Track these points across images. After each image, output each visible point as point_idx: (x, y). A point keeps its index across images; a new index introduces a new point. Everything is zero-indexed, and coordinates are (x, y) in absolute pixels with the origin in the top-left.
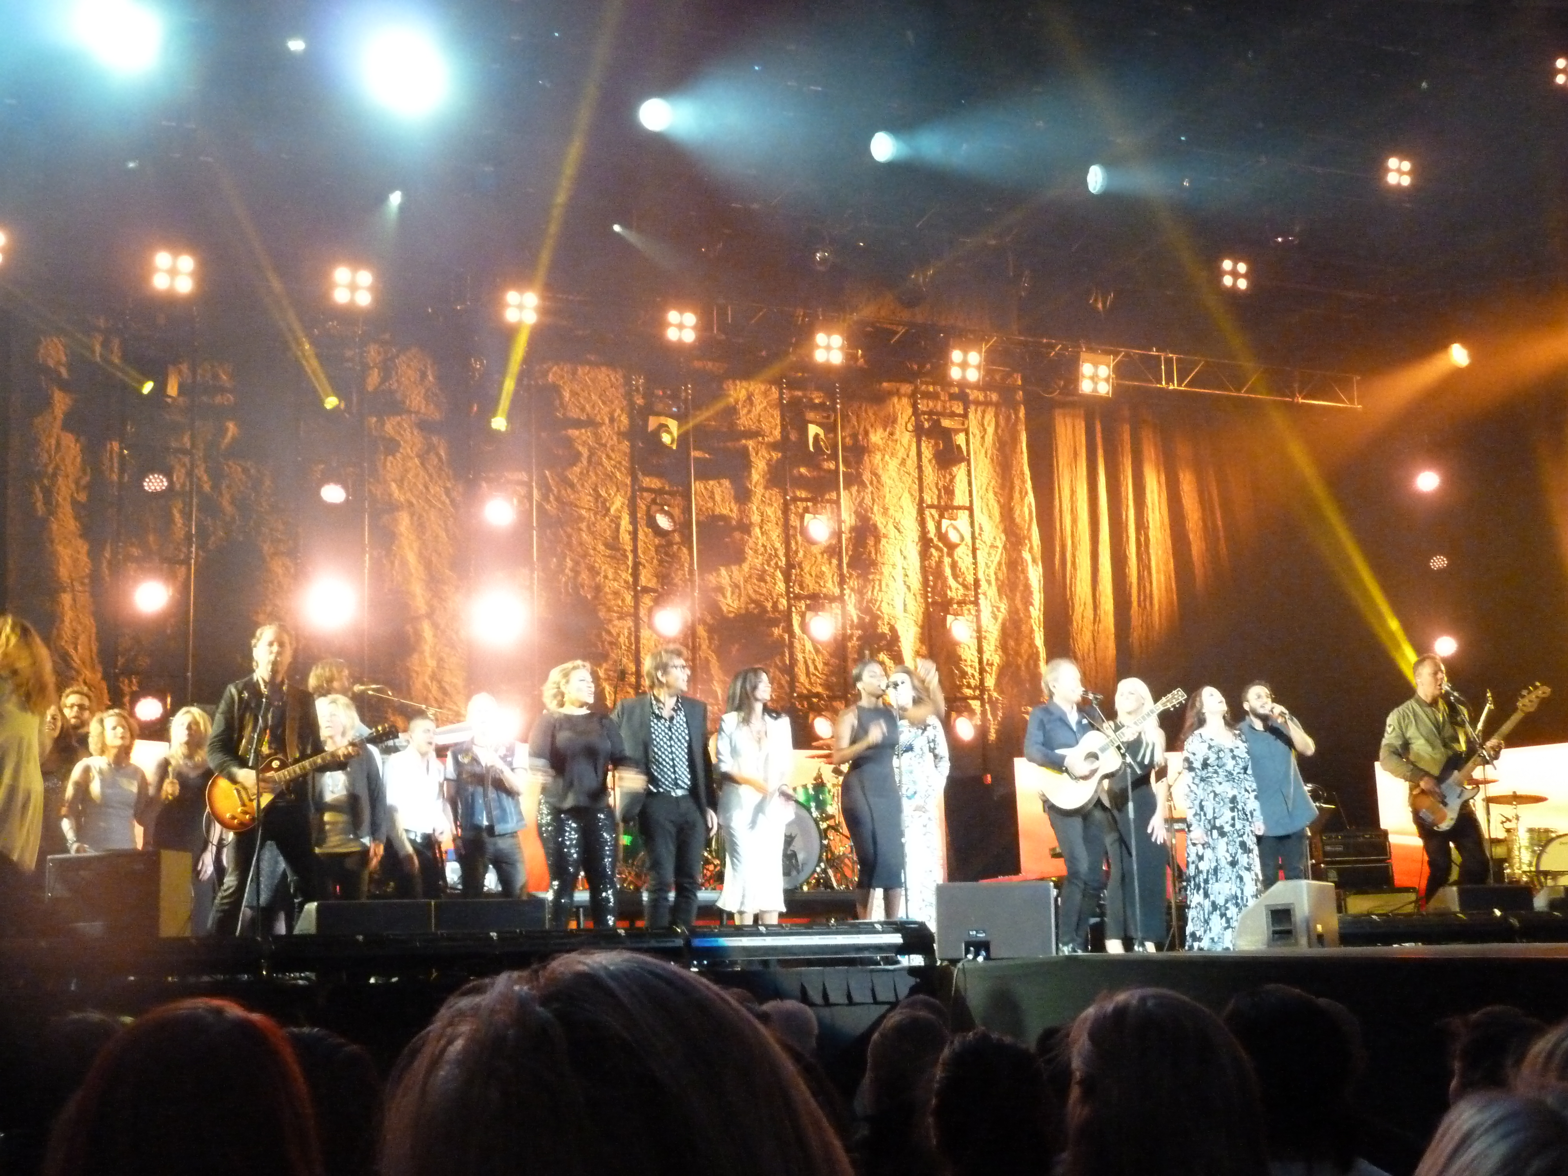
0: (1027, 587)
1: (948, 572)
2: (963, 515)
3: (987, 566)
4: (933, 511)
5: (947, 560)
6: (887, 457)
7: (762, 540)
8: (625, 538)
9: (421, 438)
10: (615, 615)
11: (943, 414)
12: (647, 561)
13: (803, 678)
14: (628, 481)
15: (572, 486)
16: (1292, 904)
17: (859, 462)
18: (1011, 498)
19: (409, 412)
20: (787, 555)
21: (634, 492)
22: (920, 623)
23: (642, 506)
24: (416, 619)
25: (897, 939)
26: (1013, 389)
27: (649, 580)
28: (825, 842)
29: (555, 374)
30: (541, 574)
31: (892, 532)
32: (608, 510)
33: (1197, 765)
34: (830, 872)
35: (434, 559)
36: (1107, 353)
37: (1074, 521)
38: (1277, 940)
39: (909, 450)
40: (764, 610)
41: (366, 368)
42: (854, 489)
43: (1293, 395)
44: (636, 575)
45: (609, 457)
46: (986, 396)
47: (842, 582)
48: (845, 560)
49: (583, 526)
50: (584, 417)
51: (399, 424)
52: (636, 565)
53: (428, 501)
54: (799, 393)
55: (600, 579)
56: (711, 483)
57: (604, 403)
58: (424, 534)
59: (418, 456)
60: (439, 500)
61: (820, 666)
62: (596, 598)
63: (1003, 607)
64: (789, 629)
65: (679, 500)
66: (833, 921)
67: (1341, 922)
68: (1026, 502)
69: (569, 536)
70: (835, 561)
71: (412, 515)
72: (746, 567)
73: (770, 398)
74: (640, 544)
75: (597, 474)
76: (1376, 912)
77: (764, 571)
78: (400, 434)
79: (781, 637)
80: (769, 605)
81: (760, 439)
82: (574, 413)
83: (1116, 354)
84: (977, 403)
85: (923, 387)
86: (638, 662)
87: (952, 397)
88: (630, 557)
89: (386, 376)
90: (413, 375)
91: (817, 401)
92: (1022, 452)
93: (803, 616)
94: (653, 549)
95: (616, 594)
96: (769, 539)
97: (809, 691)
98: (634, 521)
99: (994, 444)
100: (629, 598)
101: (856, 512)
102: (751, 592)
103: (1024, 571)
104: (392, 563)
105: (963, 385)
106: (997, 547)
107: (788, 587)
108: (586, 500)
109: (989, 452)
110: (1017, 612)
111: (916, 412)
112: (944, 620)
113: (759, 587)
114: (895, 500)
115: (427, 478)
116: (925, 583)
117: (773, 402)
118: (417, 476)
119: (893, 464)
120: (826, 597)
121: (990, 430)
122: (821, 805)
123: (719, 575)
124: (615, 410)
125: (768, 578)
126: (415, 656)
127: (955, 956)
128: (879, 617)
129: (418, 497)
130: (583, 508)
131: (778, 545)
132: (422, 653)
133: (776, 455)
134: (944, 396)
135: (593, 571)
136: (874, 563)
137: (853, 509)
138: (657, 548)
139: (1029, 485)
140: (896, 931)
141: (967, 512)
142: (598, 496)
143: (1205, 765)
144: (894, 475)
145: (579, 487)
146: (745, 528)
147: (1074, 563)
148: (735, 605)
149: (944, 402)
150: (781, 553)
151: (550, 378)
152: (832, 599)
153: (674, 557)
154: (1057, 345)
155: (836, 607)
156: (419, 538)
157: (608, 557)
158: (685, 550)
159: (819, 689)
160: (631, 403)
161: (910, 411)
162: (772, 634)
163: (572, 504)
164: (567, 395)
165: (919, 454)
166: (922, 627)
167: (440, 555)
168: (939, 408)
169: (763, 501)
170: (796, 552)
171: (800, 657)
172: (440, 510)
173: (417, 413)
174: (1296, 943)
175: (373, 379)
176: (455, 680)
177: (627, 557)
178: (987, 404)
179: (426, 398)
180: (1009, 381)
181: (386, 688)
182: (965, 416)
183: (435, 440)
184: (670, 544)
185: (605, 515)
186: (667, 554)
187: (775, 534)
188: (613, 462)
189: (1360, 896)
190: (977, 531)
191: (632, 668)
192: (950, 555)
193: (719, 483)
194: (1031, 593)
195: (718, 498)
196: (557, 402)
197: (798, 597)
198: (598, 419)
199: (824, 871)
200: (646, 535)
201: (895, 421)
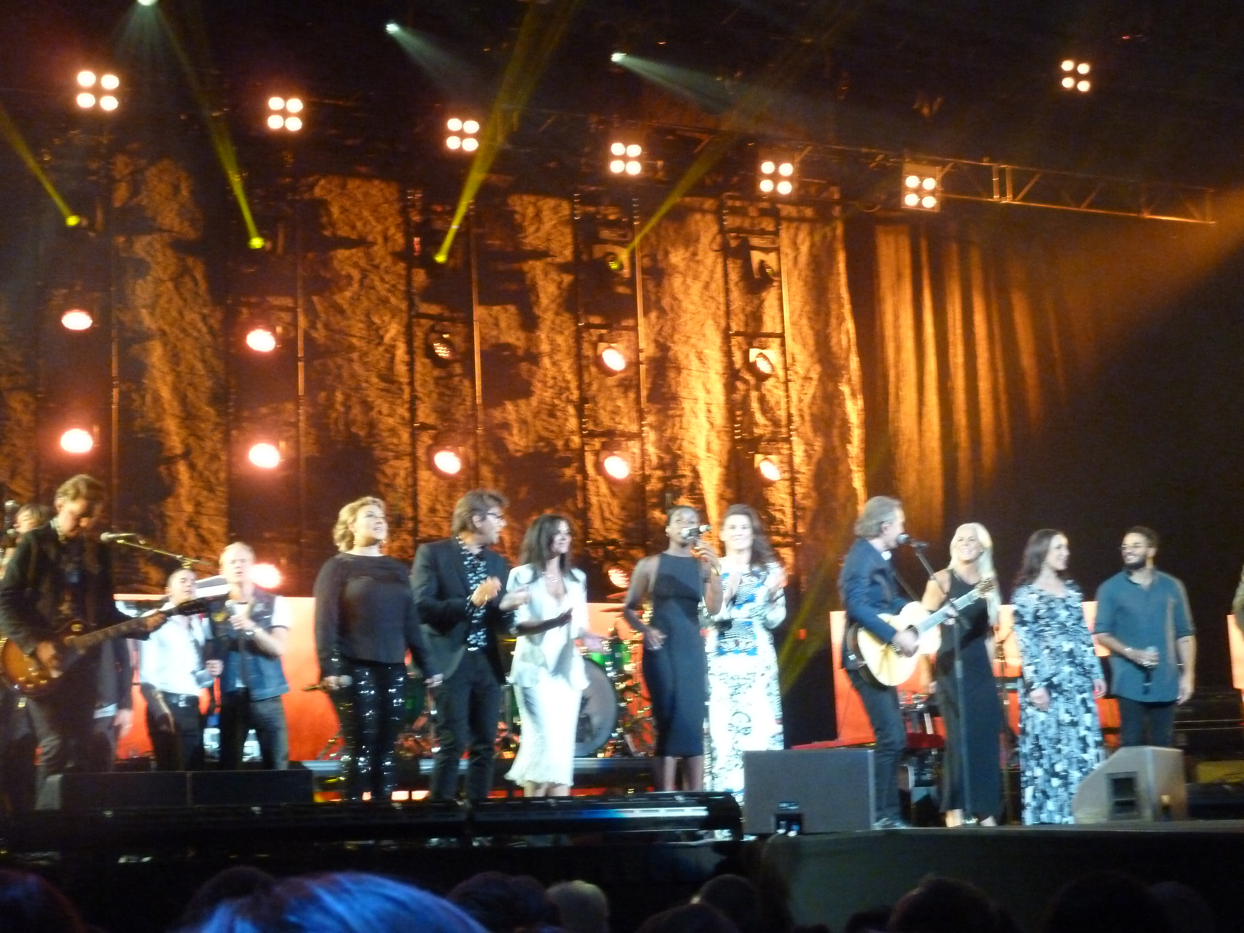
0: (845, 424)
1: (755, 405)
2: (775, 343)
3: (801, 401)
4: (740, 339)
5: (754, 394)
6: (689, 281)
7: (552, 371)
8: (401, 369)
9: (175, 260)
10: (391, 454)
11: (752, 232)
12: (424, 394)
13: (597, 523)
14: (404, 306)
15: (341, 311)
16: (1135, 772)
17: (659, 285)
18: (827, 324)
19: (161, 230)
20: (580, 387)
21: (411, 317)
22: (724, 462)
23: (419, 333)
24: (171, 461)
25: (700, 812)
26: (828, 204)
27: (427, 416)
28: (623, 705)
29: (323, 188)
30: (310, 409)
31: (695, 364)
32: (382, 338)
33: (1028, 618)
34: (628, 738)
35: (191, 394)
36: (935, 163)
37: (898, 350)
38: (1120, 812)
39: (712, 272)
40: (555, 450)
41: (112, 181)
42: (653, 315)
43: (1139, 212)
44: (413, 410)
45: (382, 280)
46: (799, 212)
47: (641, 416)
48: (644, 393)
49: (355, 356)
50: (354, 236)
51: (150, 244)
52: (414, 399)
53: (184, 330)
54: (592, 209)
55: (374, 414)
56: (496, 308)
57: (378, 220)
58: (178, 364)
59: (172, 279)
60: (195, 328)
61: (616, 510)
62: (370, 435)
63: (818, 444)
64: (582, 470)
65: (460, 327)
66: (631, 792)
67: (1190, 792)
68: (843, 328)
69: (339, 367)
70: (632, 395)
71: (165, 344)
72: (534, 401)
73: (560, 215)
74: (418, 376)
75: (369, 299)
76: (1230, 781)
77: (554, 406)
78: (152, 256)
79: (573, 477)
80: (560, 443)
81: (549, 260)
82: (344, 231)
83: (943, 164)
84: (790, 220)
85: (730, 203)
86: (415, 506)
87: (764, 213)
88: (407, 389)
89: (135, 191)
90: (163, 188)
91: (612, 217)
92: (838, 274)
93: (597, 453)
94: (432, 381)
95: (393, 431)
96: (560, 370)
97: (605, 537)
98: (411, 352)
99: (808, 265)
100: (405, 436)
101: (656, 342)
102: (539, 428)
103: (841, 405)
104: (143, 397)
105: (774, 198)
106: (811, 379)
107: (581, 423)
108: (358, 327)
109: (803, 274)
110: (833, 449)
111: (722, 231)
112: (753, 459)
113: (549, 423)
114: (697, 328)
115: (181, 303)
116: (731, 417)
117: (563, 219)
118: (170, 301)
119: (696, 288)
120: (623, 434)
121: (804, 249)
122: (618, 665)
123: (504, 410)
124: (387, 229)
125: (559, 414)
126: (170, 500)
127: (765, 830)
128: (679, 457)
129: (171, 325)
130: (354, 336)
131: (569, 377)
132: (178, 496)
133: (567, 279)
134: (752, 212)
135: (367, 406)
136: (675, 398)
137: (652, 337)
138: (437, 380)
139: (847, 309)
140: (699, 803)
141: (777, 341)
142: (370, 324)
143: (1037, 618)
144: (696, 299)
145: (349, 312)
146: (533, 358)
147: (897, 397)
148: (523, 443)
149: (753, 218)
150: (573, 385)
151: (318, 192)
152: (631, 436)
153: (455, 391)
154: (878, 154)
155: (634, 446)
156: (173, 370)
157: (382, 390)
158: (467, 383)
159: (615, 536)
160: (407, 222)
161: (715, 229)
162: (563, 476)
163: (340, 332)
164: (335, 211)
165: (726, 275)
166: (727, 468)
167: (196, 389)
168: (747, 224)
169: (553, 329)
170: (590, 384)
171: (594, 500)
172: (196, 339)
173: (170, 231)
174: (1139, 817)
175: (121, 193)
176: (214, 527)
177: (402, 390)
178: (802, 220)
179: (180, 214)
180: (825, 195)
181: (138, 537)
182: (776, 233)
183: (190, 261)
184: (451, 376)
185: (379, 344)
186: (447, 386)
187: (567, 365)
188: (387, 286)
189: (1214, 763)
190: (789, 360)
191: (409, 511)
192: (758, 388)
193: (504, 308)
194: (849, 429)
195: (503, 325)
196: (324, 220)
197: (592, 435)
198: (370, 238)
199: (621, 736)
200: (424, 365)
201: (697, 240)
